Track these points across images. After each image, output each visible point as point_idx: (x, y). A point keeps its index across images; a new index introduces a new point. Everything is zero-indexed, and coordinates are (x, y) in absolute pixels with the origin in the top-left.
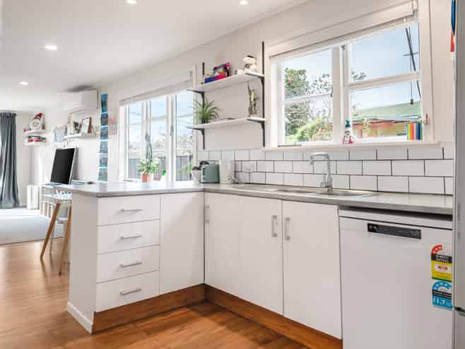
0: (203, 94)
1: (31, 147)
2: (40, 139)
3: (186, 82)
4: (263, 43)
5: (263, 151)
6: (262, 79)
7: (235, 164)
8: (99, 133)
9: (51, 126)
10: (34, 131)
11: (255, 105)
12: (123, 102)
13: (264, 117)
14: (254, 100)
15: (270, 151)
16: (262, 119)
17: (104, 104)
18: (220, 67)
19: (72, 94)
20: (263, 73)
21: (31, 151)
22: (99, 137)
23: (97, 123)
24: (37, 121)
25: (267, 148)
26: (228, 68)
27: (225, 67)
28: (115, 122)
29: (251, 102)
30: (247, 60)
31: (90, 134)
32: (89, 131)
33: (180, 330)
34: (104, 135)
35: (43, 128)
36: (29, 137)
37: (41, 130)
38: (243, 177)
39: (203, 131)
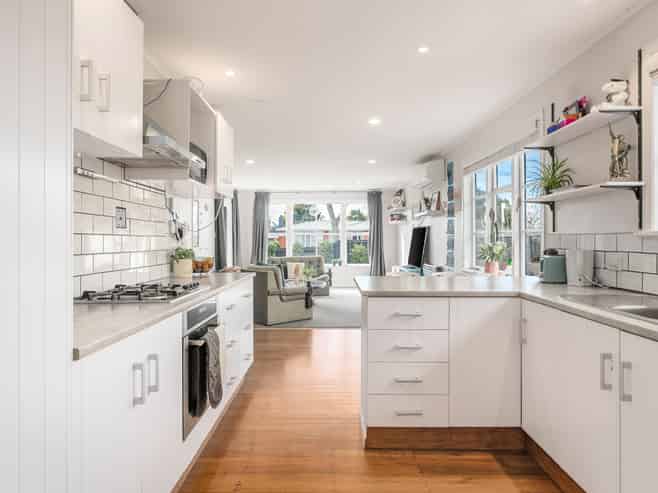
0: (551, 150)
1: (396, 226)
2: (402, 217)
3: (532, 135)
4: (640, 52)
5: (638, 236)
6: (638, 115)
7: (595, 257)
8: (446, 209)
9: (409, 203)
10: (395, 209)
11: (620, 160)
12: (467, 170)
13: (640, 179)
14: (620, 152)
15: (650, 238)
16: (637, 183)
17: (450, 174)
18: (572, 106)
19: (419, 166)
20: (640, 104)
21: (396, 230)
22: (446, 215)
23: (444, 198)
24: (398, 198)
25: (645, 232)
26: (584, 105)
27: (580, 104)
28: (459, 196)
29: (613, 157)
30: (609, 87)
31: (438, 212)
32: (438, 208)
33: (462, 482)
34: (451, 213)
35: (404, 205)
36: (392, 215)
37: (401, 208)
38: (607, 277)
39: (552, 205)
